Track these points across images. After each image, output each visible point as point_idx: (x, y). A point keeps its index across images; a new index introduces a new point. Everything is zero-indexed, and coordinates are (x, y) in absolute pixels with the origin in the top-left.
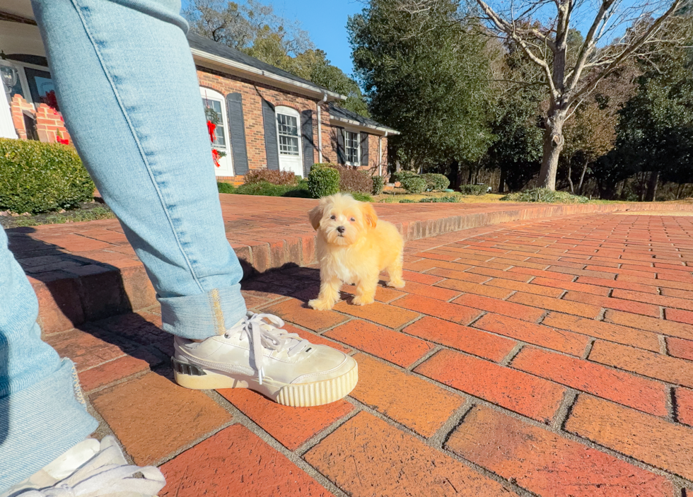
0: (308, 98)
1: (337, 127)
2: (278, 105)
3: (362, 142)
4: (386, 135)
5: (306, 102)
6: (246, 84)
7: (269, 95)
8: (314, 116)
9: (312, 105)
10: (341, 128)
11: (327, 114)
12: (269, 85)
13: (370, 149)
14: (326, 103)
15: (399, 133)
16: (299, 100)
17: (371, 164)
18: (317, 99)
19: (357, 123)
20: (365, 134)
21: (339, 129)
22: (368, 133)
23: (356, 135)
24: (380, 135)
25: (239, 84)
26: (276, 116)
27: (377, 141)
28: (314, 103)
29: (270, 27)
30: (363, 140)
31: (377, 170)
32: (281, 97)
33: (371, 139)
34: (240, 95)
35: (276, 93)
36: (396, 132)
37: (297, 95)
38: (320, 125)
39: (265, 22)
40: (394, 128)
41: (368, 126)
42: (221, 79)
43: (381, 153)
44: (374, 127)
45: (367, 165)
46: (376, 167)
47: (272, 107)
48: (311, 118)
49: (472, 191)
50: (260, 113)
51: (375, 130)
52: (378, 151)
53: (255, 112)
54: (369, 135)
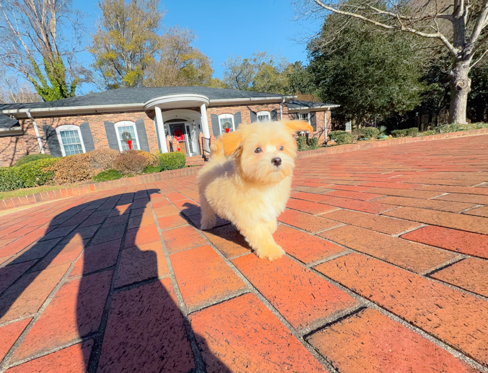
0: (274, 103)
1: (294, 113)
2: (258, 112)
3: (311, 118)
4: (329, 109)
5: (274, 106)
6: (243, 107)
7: (253, 108)
8: (278, 112)
9: (277, 106)
10: (297, 113)
11: (287, 108)
12: (253, 104)
13: (317, 120)
14: (285, 102)
15: (339, 106)
16: (270, 105)
17: (318, 129)
18: (279, 102)
19: (307, 108)
20: (313, 113)
21: (295, 114)
22: (315, 112)
23: (307, 114)
24: (325, 110)
25: (240, 107)
26: (257, 116)
27: (323, 114)
28: (278, 104)
29: (265, 62)
30: (312, 116)
31: (324, 132)
32: (260, 107)
33: (318, 115)
34: (240, 112)
35: (257, 106)
36: (336, 106)
37: (269, 103)
38: (282, 115)
39: (262, 61)
40: (336, 103)
41: (315, 107)
42: (232, 108)
43: (326, 121)
44: (319, 107)
45: (316, 131)
46: (323, 131)
47: (255, 113)
48: (276, 113)
49: (398, 135)
50: (249, 118)
51: (320, 109)
52: (324, 121)
53: (247, 118)
54: (317, 113)
